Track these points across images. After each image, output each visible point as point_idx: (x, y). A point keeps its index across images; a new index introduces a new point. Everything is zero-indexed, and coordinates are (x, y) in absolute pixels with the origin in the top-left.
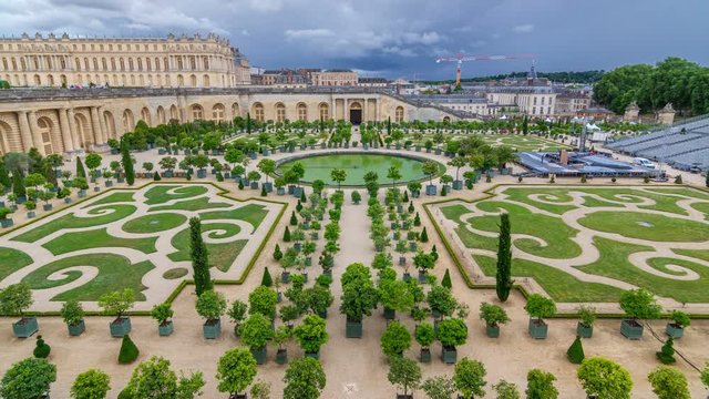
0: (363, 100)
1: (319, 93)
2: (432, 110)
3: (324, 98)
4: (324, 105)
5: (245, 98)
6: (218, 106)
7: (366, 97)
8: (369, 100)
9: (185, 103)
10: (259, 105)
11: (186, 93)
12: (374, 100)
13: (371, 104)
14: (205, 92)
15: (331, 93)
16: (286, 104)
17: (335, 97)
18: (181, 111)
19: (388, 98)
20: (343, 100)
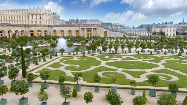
0: (92, 29)
1: (76, 26)
2: (119, 33)
3: (77, 28)
4: (78, 31)
5: (50, 28)
6: (39, 31)
7: (93, 28)
8: (94, 29)
9: (28, 30)
10: (55, 31)
11: (28, 26)
12: (96, 29)
13: (95, 30)
14: (35, 26)
15: (80, 26)
16: (64, 30)
17: (81, 28)
18: (26, 32)
19: (101, 28)
20: (84, 29)
